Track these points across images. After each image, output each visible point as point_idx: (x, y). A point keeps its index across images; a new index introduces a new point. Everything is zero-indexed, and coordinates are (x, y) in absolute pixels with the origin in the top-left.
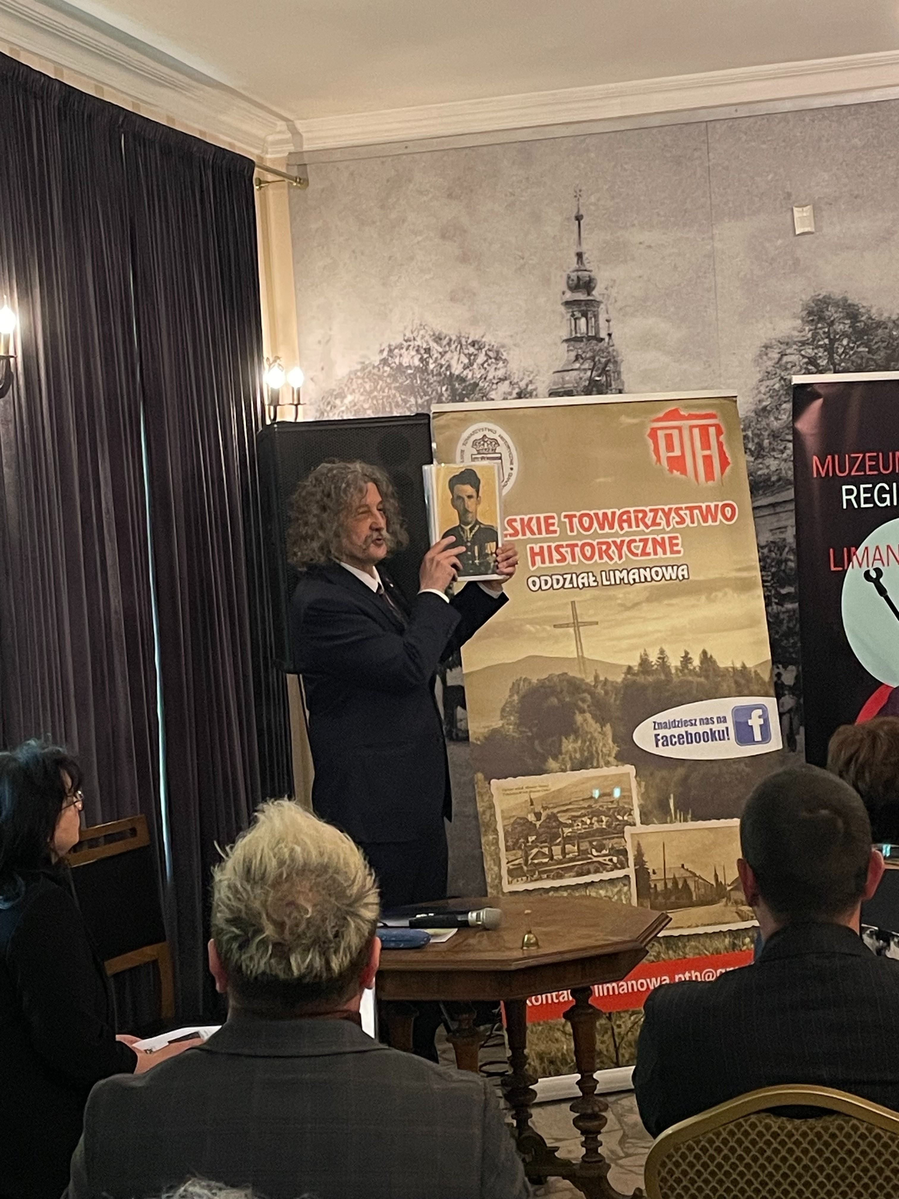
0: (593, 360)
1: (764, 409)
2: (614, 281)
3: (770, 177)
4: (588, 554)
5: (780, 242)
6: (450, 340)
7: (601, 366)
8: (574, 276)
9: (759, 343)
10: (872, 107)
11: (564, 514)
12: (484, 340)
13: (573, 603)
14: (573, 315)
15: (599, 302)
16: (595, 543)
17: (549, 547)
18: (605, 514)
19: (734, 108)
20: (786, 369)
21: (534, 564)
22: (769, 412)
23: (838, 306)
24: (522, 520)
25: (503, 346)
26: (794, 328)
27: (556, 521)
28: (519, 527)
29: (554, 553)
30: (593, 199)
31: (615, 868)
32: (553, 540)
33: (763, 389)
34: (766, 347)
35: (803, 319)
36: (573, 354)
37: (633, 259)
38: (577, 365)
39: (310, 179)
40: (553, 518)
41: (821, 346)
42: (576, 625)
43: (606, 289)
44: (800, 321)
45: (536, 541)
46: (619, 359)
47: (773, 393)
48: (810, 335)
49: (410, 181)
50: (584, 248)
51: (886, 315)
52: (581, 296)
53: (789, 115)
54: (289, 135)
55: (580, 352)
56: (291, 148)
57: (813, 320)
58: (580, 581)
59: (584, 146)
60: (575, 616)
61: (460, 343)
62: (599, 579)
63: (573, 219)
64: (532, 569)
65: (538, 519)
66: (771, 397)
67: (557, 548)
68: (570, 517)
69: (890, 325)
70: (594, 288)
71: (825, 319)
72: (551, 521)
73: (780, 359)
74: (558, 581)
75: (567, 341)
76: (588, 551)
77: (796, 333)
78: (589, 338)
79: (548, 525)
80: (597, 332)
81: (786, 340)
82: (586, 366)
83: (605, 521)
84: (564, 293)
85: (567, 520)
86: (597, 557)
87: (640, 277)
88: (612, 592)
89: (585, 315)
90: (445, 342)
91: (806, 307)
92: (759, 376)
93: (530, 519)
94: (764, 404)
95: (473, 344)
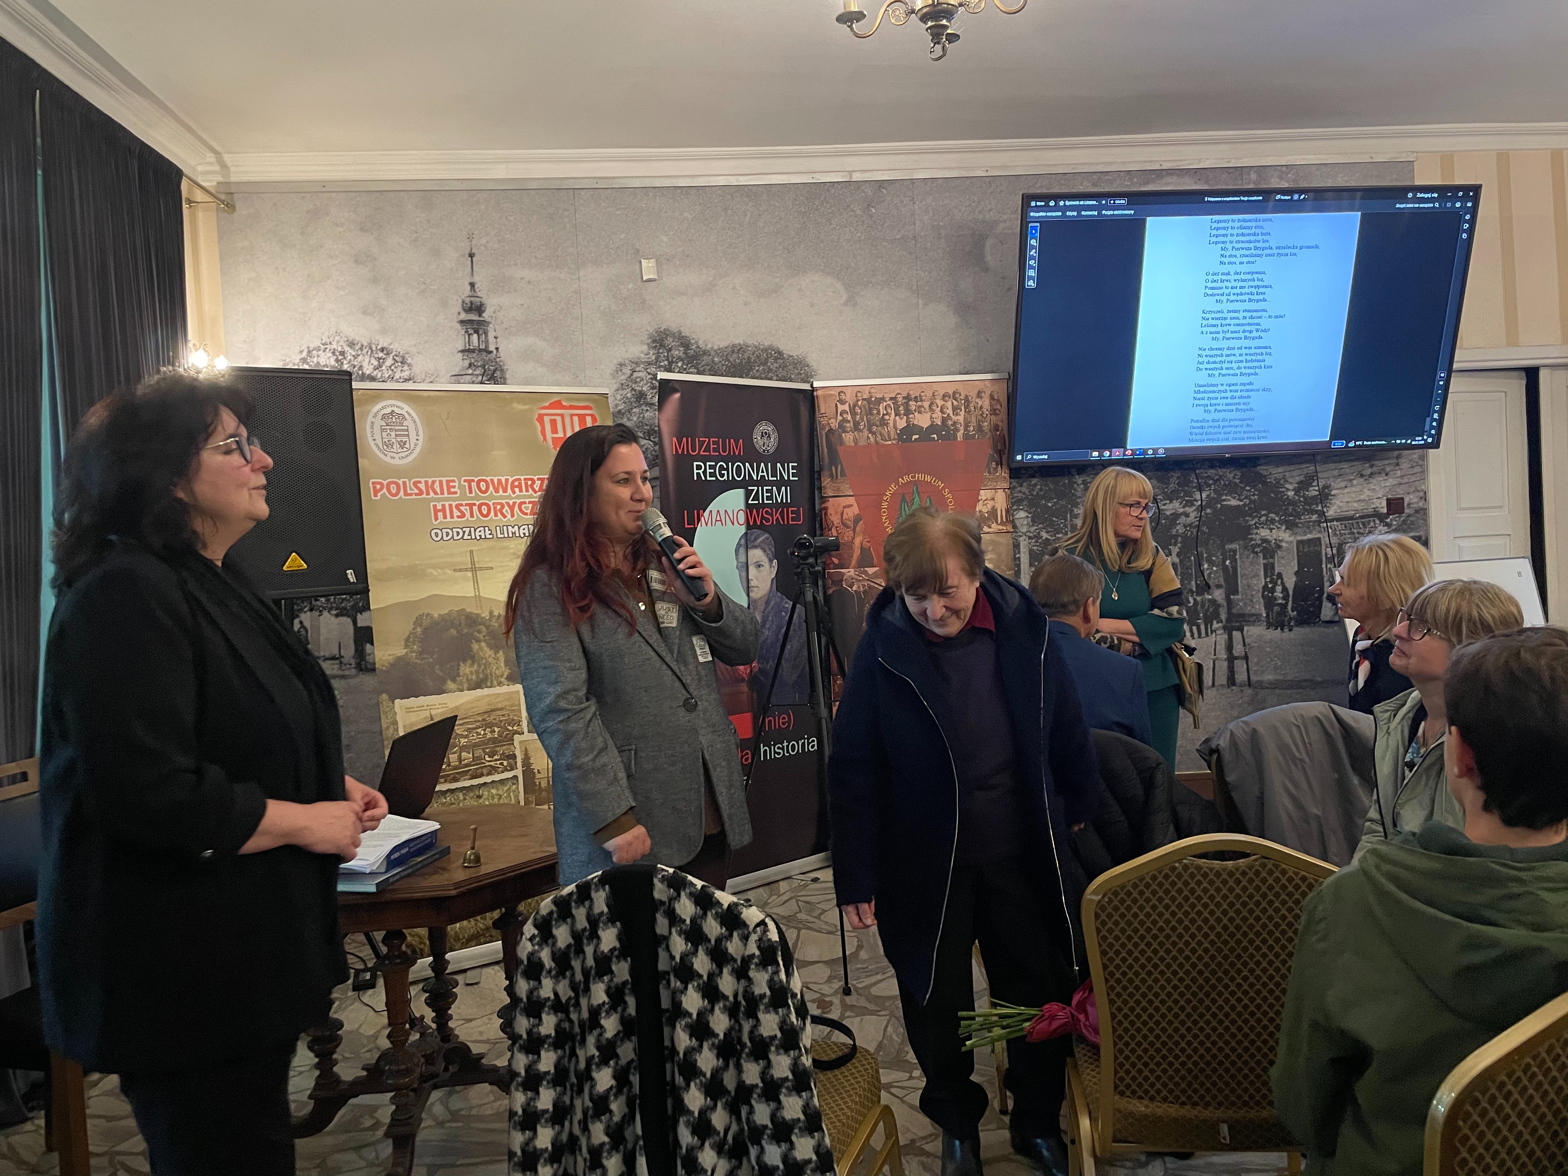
0: (484, 368)
1: (620, 412)
2: (501, 307)
3: (623, 236)
4: (485, 512)
5: (630, 286)
6: (362, 346)
7: (490, 373)
8: (468, 300)
9: (615, 362)
10: (698, 190)
11: (463, 479)
12: (391, 347)
13: (471, 552)
14: (466, 332)
15: (489, 323)
16: (491, 504)
17: (450, 506)
18: (499, 481)
19: (596, 181)
20: (636, 382)
21: (436, 519)
22: (623, 414)
23: (675, 337)
24: (426, 482)
25: (408, 353)
26: (642, 352)
27: (456, 484)
28: (424, 489)
29: (455, 510)
30: (483, 241)
31: (505, 770)
32: (454, 500)
33: (619, 397)
34: (621, 365)
35: (648, 345)
36: (467, 363)
37: (516, 291)
38: (470, 371)
39: (237, 205)
40: (454, 481)
41: (661, 366)
42: (474, 569)
43: (494, 312)
44: (646, 347)
45: (438, 500)
46: (505, 367)
47: (625, 400)
48: (653, 358)
49: (327, 214)
50: (476, 279)
51: (710, 346)
52: (474, 317)
53: (637, 191)
54: (217, 168)
55: (473, 360)
56: (220, 179)
57: (655, 347)
58: (478, 534)
59: (476, 199)
60: (473, 563)
61: (371, 348)
62: (494, 532)
63: (467, 255)
64: (435, 523)
65: (441, 482)
66: (625, 403)
67: (457, 506)
68: (470, 482)
69: (713, 353)
70: (484, 311)
71: (665, 347)
72: (452, 484)
73: (632, 375)
74: (458, 533)
75: (462, 351)
76: (484, 510)
77: (642, 356)
78: (480, 350)
79: (449, 487)
80: (487, 346)
81: (636, 360)
82: (478, 372)
83: (500, 486)
84: (459, 313)
85: (466, 484)
86: (492, 514)
87: (522, 305)
88: (506, 543)
89: (477, 332)
90: (357, 348)
91: (650, 336)
92: (615, 387)
93: (434, 482)
94: (619, 408)
95: (382, 350)
